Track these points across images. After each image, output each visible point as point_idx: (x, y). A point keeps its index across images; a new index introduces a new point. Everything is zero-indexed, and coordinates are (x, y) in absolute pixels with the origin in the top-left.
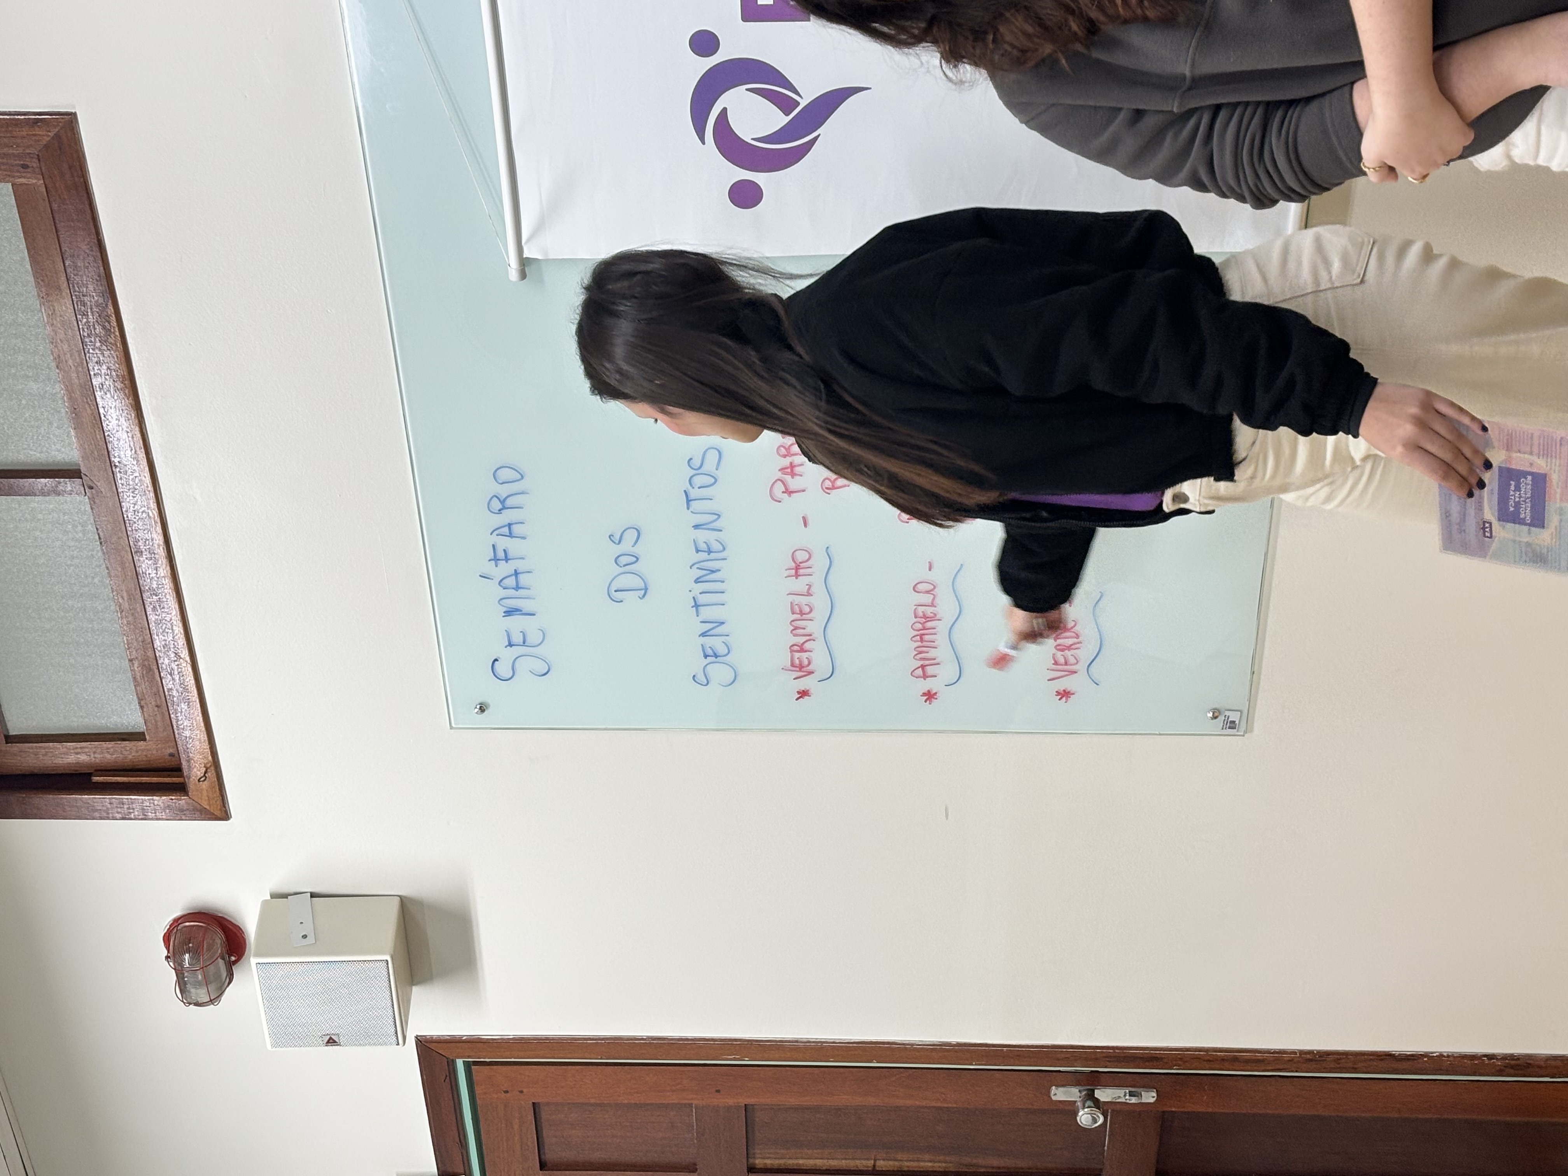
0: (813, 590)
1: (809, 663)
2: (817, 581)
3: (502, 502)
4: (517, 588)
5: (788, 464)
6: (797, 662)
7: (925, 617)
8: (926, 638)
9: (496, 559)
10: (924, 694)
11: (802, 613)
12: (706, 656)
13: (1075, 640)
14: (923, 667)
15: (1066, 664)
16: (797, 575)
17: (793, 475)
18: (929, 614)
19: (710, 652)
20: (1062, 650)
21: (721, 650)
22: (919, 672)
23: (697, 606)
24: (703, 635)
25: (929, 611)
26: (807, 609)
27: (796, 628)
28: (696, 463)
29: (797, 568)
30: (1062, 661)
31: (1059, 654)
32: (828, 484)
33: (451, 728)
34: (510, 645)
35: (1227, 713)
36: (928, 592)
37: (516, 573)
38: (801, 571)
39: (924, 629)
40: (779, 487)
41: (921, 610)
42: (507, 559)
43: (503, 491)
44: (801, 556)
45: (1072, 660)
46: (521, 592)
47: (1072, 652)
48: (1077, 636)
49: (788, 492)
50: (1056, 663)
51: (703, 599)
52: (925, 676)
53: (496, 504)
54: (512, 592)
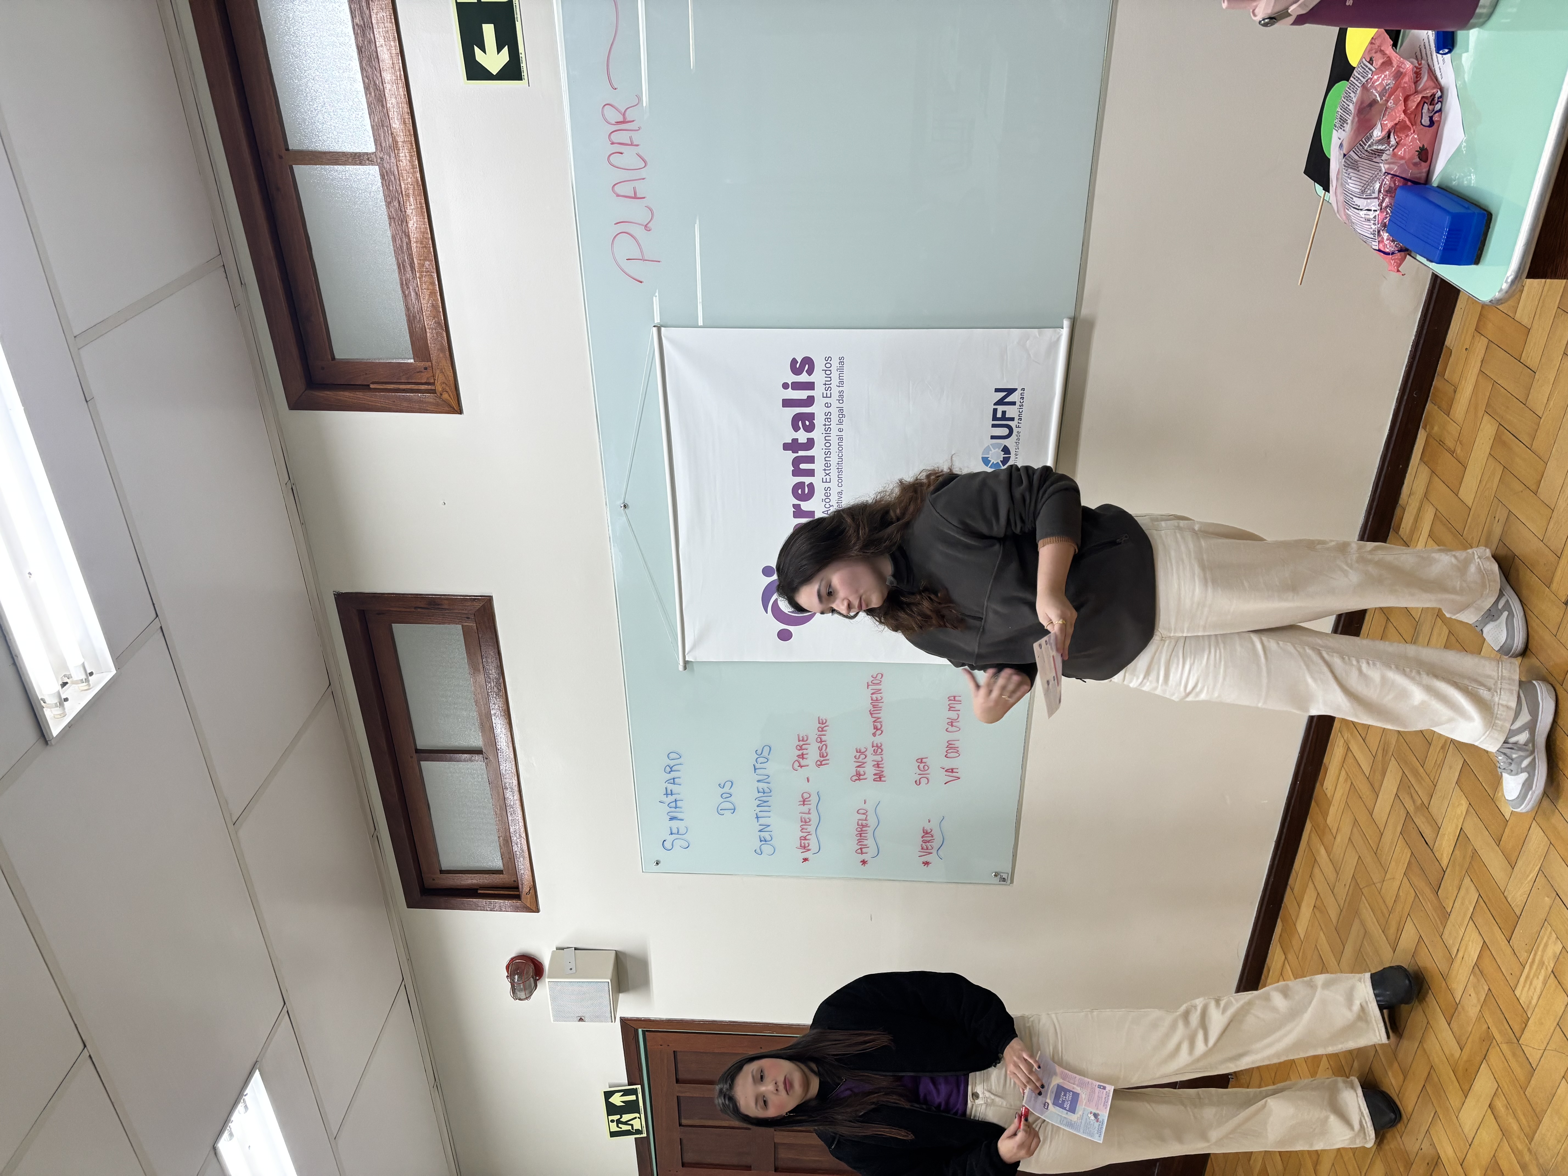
0: (811, 811)
1: (808, 846)
2: (813, 807)
3: (671, 768)
4: (676, 807)
5: (801, 754)
6: (803, 845)
7: (862, 825)
8: (863, 835)
9: (667, 794)
10: (861, 862)
11: (806, 822)
12: (761, 841)
13: (931, 838)
14: (861, 849)
15: (927, 849)
16: (804, 805)
17: (803, 758)
18: (864, 824)
19: (763, 839)
20: (925, 843)
21: (768, 838)
22: (859, 851)
23: (757, 817)
24: (760, 831)
25: (864, 822)
26: (808, 820)
27: (803, 829)
28: (759, 752)
29: (804, 801)
30: (925, 847)
31: (924, 844)
32: (819, 763)
33: (643, 872)
34: (672, 834)
35: (1002, 874)
36: (863, 814)
37: (676, 801)
38: (806, 803)
39: (862, 831)
40: (797, 764)
41: (860, 822)
42: (672, 794)
43: (672, 763)
44: (806, 796)
45: (930, 847)
46: (678, 809)
47: (930, 844)
48: (932, 836)
49: (801, 766)
50: (922, 849)
51: (760, 814)
52: (862, 853)
53: (668, 769)
54: (673, 810)
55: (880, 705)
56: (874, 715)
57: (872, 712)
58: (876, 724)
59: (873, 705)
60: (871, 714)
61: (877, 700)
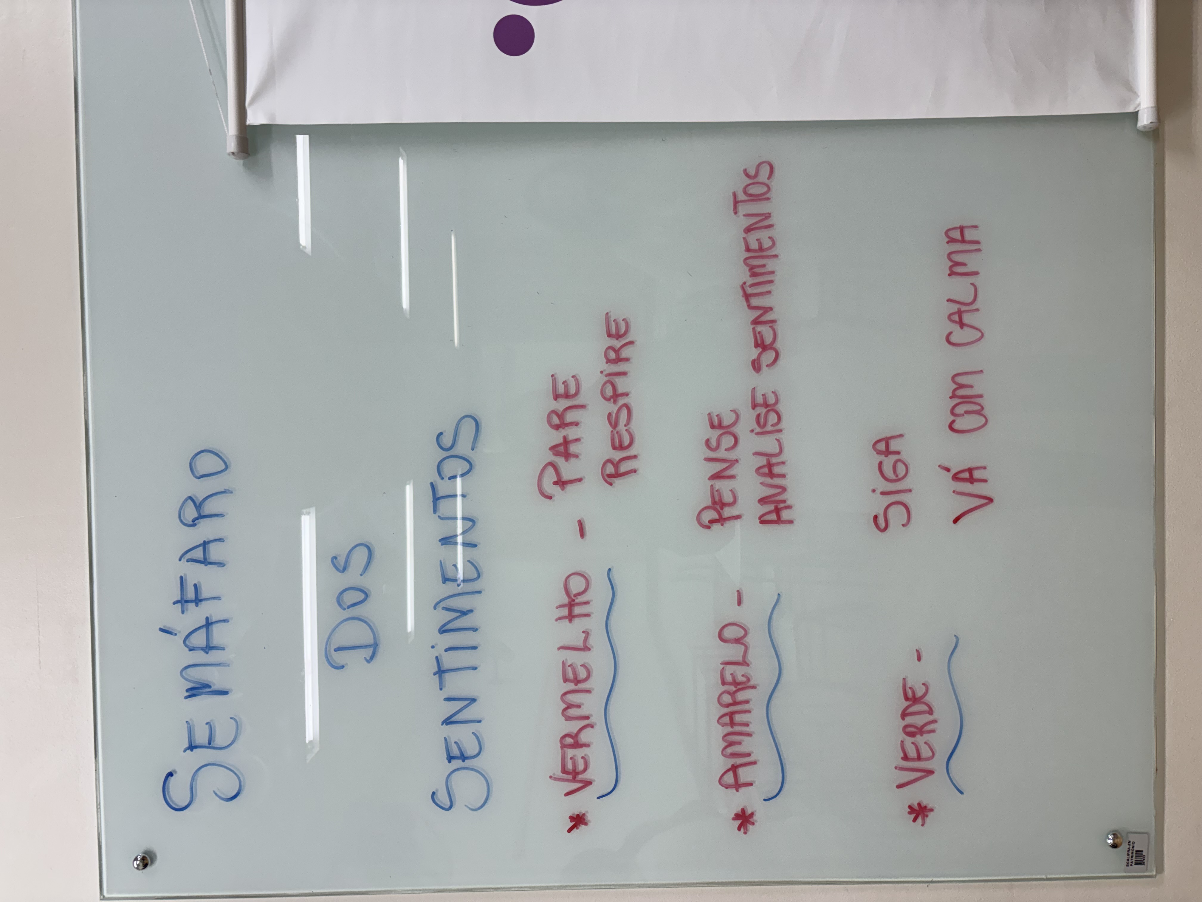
0: (591, 642)
1: (585, 770)
2: (595, 624)
3: (198, 506)
4: (208, 648)
5: (561, 440)
6: (570, 766)
7: (735, 683)
8: (738, 718)
9: (183, 602)
10: (737, 817)
11: (577, 681)
12: (450, 758)
13: (927, 718)
14: (734, 768)
15: (919, 758)
16: (571, 617)
17: (568, 456)
18: (741, 679)
19: (456, 752)
20: (912, 735)
21: (471, 748)
22: (729, 778)
23: (441, 672)
24: (448, 721)
25: (739, 672)
26: (583, 674)
27: (569, 706)
28: (447, 441)
29: (571, 605)
30: (912, 753)
31: (909, 740)
32: (610, 469)
33: (103, 898)
34: (192, 747)
35: (1132, 838)
36: (738, 641)
37: (208, 624)
38: (577, 610)
39: (735, 703)
40: (550, 476)
41: (729, 669)
42: (197, 601)
43: (201, 488)
44: (577, 585)
45: (925, 752)
46: (214, 656)
47: (927, 737)
48: (931, 712)
49: (562, 483)
50: (906, 758)
51: (450, 660)
52: (737, 786)
53: (191, 513)
54: (200, 657)
55: (771, 265)
56: (755, 302)
57: (749, 291)
58: (759, 328)
59: (752, 268)
60: (747, 297)
61: (761, 249)
